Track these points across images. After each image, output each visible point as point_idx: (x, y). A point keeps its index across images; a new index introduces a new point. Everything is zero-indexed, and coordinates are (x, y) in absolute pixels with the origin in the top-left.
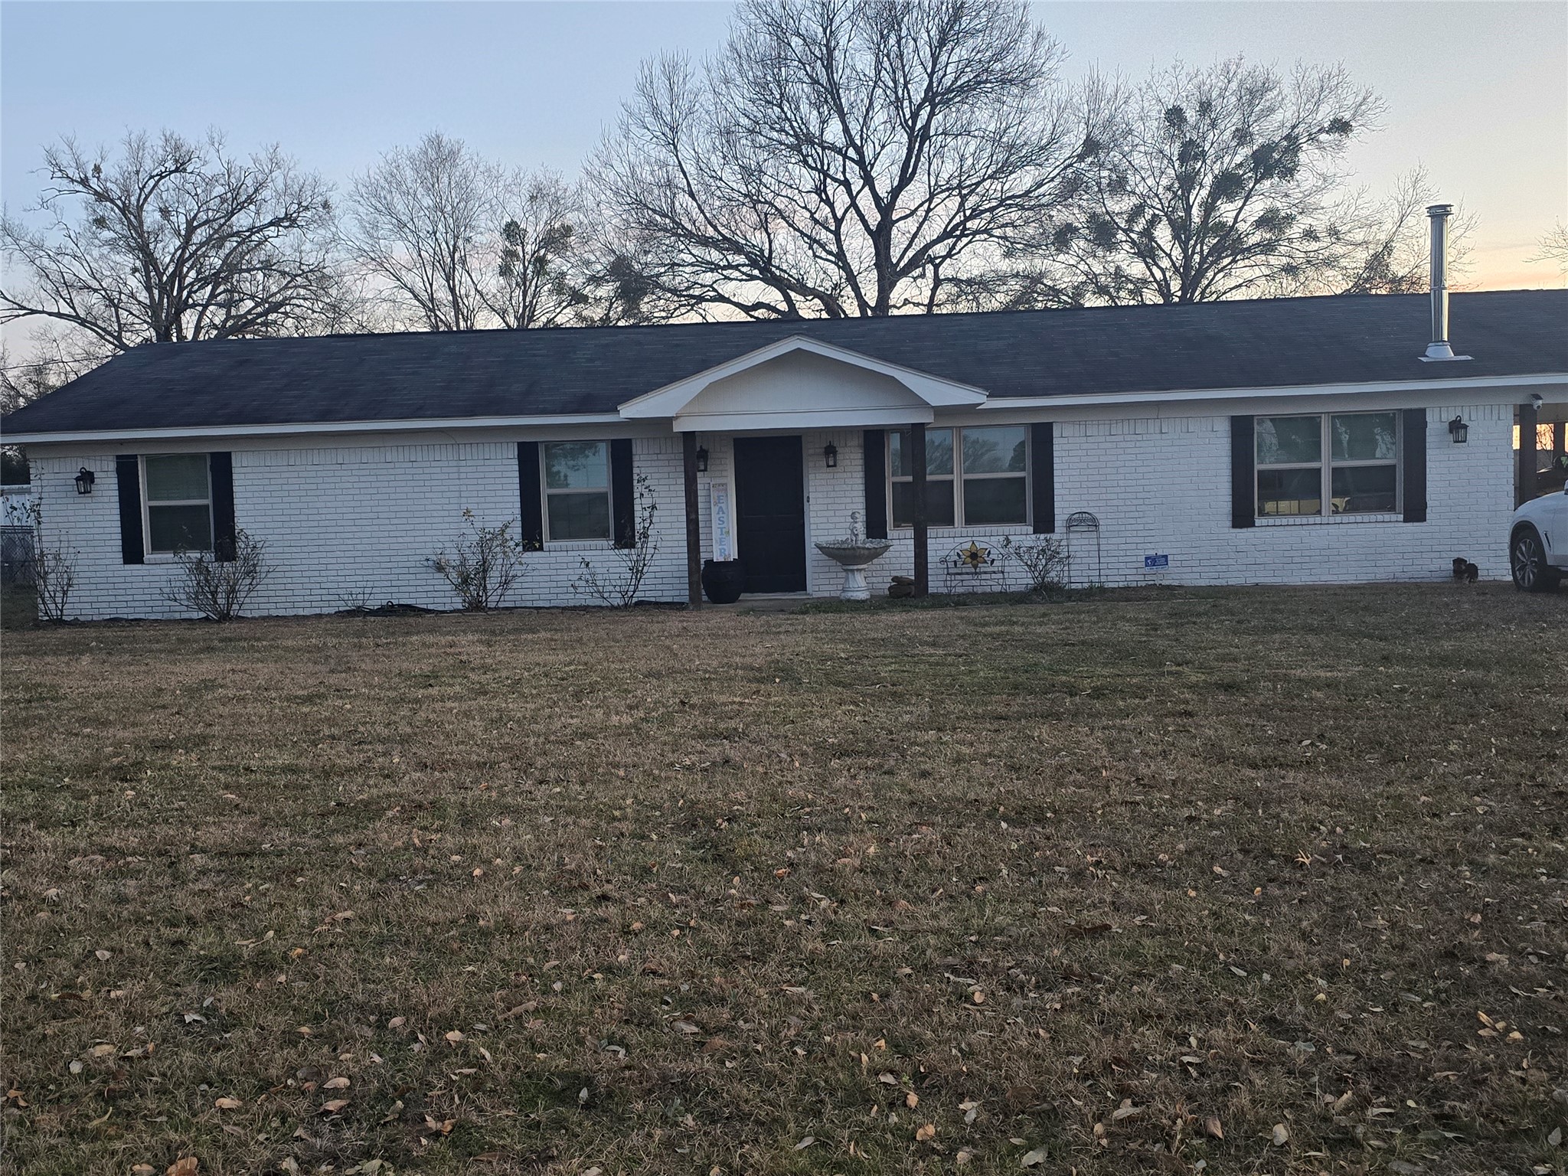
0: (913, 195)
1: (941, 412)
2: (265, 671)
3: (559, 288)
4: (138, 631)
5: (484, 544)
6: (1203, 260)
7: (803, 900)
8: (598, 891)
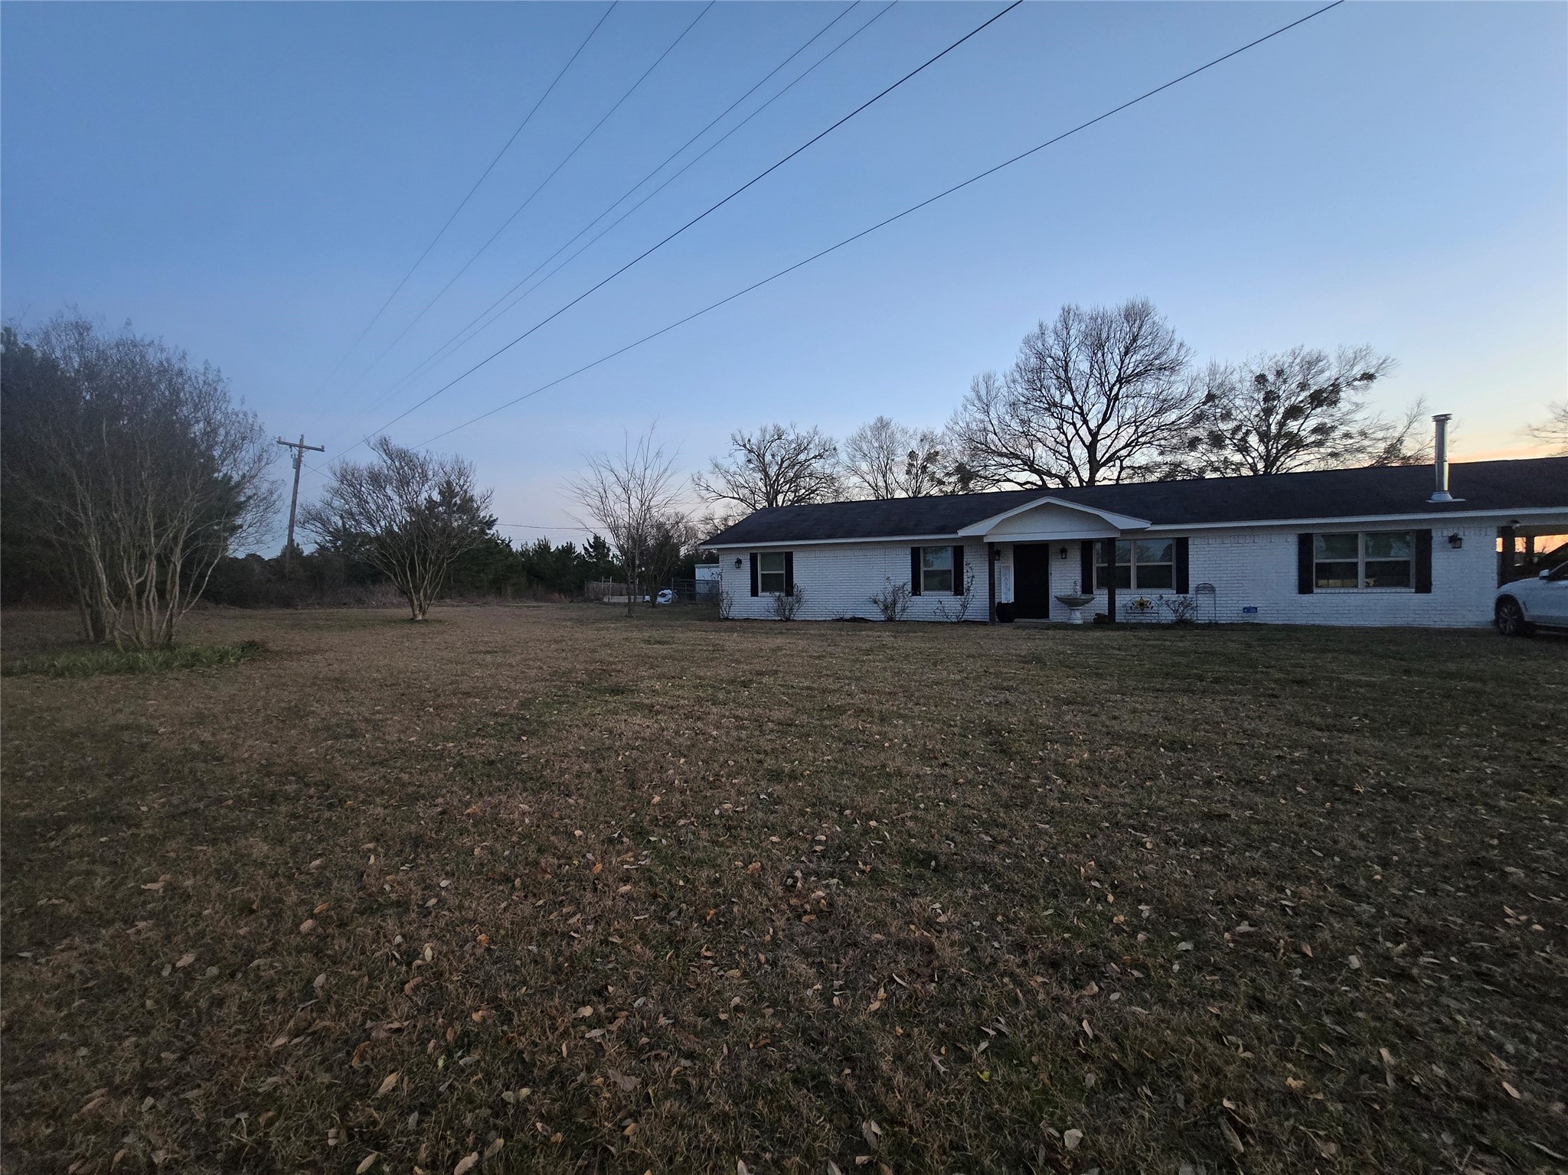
0: (1110, 426)
1: (1123, 532)
2: (802, 643)
3: (932, 479)
4: (755, 624)
5: (895, 592)
6: (1278, 451)
7: (1048, 778)
8: (942, 761)
